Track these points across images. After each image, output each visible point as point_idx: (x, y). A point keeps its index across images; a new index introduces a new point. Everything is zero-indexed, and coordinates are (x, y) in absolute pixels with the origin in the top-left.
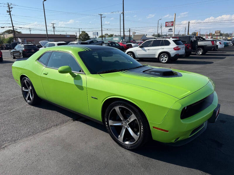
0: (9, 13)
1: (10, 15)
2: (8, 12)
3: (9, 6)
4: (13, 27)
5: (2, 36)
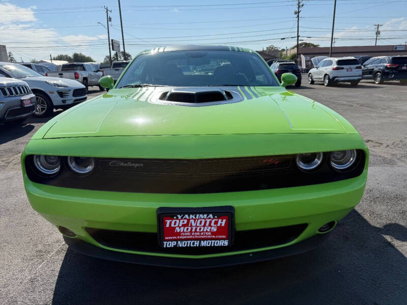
0: (296, 16)
1: (297, 19)
2: (296, 13)
3: (299, 3)
4: (298, 36)
5: (284, 53)
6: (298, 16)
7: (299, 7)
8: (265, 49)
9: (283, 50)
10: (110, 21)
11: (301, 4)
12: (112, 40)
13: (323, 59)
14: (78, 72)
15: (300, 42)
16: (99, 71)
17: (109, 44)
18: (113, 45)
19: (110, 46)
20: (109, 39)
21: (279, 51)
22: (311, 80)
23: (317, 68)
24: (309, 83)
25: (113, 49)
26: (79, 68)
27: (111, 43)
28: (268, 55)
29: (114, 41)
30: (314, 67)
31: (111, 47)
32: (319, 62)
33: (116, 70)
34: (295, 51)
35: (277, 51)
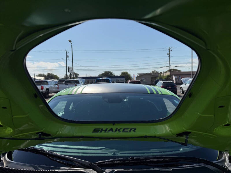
2: (168, 54)
3: (170, 49)
4: (170, 66)
5: (162, 74)
6: (169, 56)
7: (170, 51)
8: (151, 72)
9: (161, 73)
10: (68, 57)
11: (170, 50)
12: (68, 67)
13: (188, 79)
14: (44, 86)
15: (171, 69)
16: (57, 84)
17: (67, 69)
18: (68, 69)
19: (67, 70)
20: (67, 66)
21: (159, 73)
22: (182, 91)
23: (186, 84)
24: (181, 93)
25: (68, 72)
26: (45, 83)
27: (67, 68)
28: (153, 75)
29: (69, 68)
30: (183, 84)
32: (186, 81)
33: (66, 85)
34: (168, 73)
35: (157, 73)
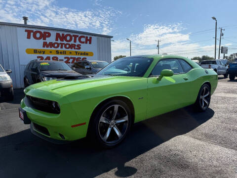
20: (220, 47)
25: (222, 53)
29: (223, 47)
31: (221, 51)
